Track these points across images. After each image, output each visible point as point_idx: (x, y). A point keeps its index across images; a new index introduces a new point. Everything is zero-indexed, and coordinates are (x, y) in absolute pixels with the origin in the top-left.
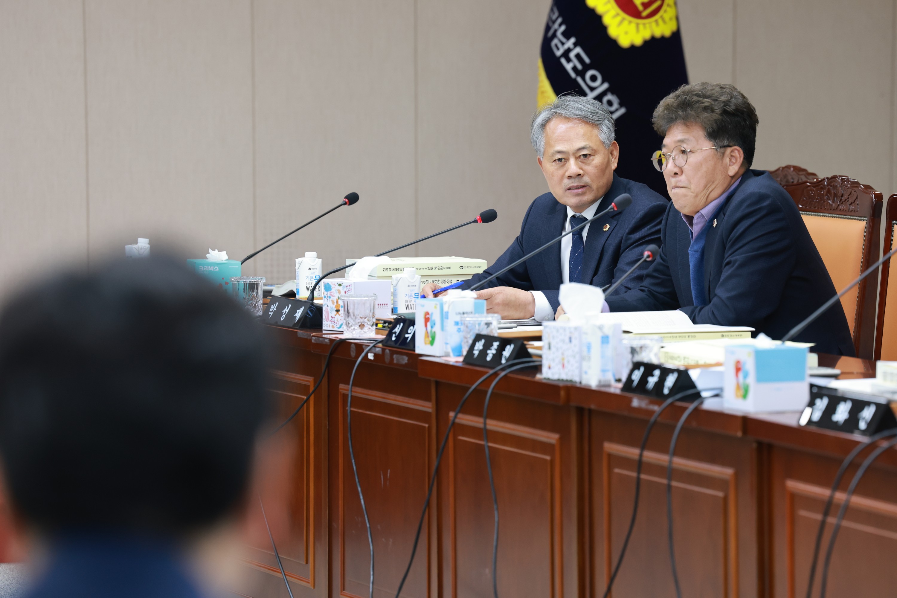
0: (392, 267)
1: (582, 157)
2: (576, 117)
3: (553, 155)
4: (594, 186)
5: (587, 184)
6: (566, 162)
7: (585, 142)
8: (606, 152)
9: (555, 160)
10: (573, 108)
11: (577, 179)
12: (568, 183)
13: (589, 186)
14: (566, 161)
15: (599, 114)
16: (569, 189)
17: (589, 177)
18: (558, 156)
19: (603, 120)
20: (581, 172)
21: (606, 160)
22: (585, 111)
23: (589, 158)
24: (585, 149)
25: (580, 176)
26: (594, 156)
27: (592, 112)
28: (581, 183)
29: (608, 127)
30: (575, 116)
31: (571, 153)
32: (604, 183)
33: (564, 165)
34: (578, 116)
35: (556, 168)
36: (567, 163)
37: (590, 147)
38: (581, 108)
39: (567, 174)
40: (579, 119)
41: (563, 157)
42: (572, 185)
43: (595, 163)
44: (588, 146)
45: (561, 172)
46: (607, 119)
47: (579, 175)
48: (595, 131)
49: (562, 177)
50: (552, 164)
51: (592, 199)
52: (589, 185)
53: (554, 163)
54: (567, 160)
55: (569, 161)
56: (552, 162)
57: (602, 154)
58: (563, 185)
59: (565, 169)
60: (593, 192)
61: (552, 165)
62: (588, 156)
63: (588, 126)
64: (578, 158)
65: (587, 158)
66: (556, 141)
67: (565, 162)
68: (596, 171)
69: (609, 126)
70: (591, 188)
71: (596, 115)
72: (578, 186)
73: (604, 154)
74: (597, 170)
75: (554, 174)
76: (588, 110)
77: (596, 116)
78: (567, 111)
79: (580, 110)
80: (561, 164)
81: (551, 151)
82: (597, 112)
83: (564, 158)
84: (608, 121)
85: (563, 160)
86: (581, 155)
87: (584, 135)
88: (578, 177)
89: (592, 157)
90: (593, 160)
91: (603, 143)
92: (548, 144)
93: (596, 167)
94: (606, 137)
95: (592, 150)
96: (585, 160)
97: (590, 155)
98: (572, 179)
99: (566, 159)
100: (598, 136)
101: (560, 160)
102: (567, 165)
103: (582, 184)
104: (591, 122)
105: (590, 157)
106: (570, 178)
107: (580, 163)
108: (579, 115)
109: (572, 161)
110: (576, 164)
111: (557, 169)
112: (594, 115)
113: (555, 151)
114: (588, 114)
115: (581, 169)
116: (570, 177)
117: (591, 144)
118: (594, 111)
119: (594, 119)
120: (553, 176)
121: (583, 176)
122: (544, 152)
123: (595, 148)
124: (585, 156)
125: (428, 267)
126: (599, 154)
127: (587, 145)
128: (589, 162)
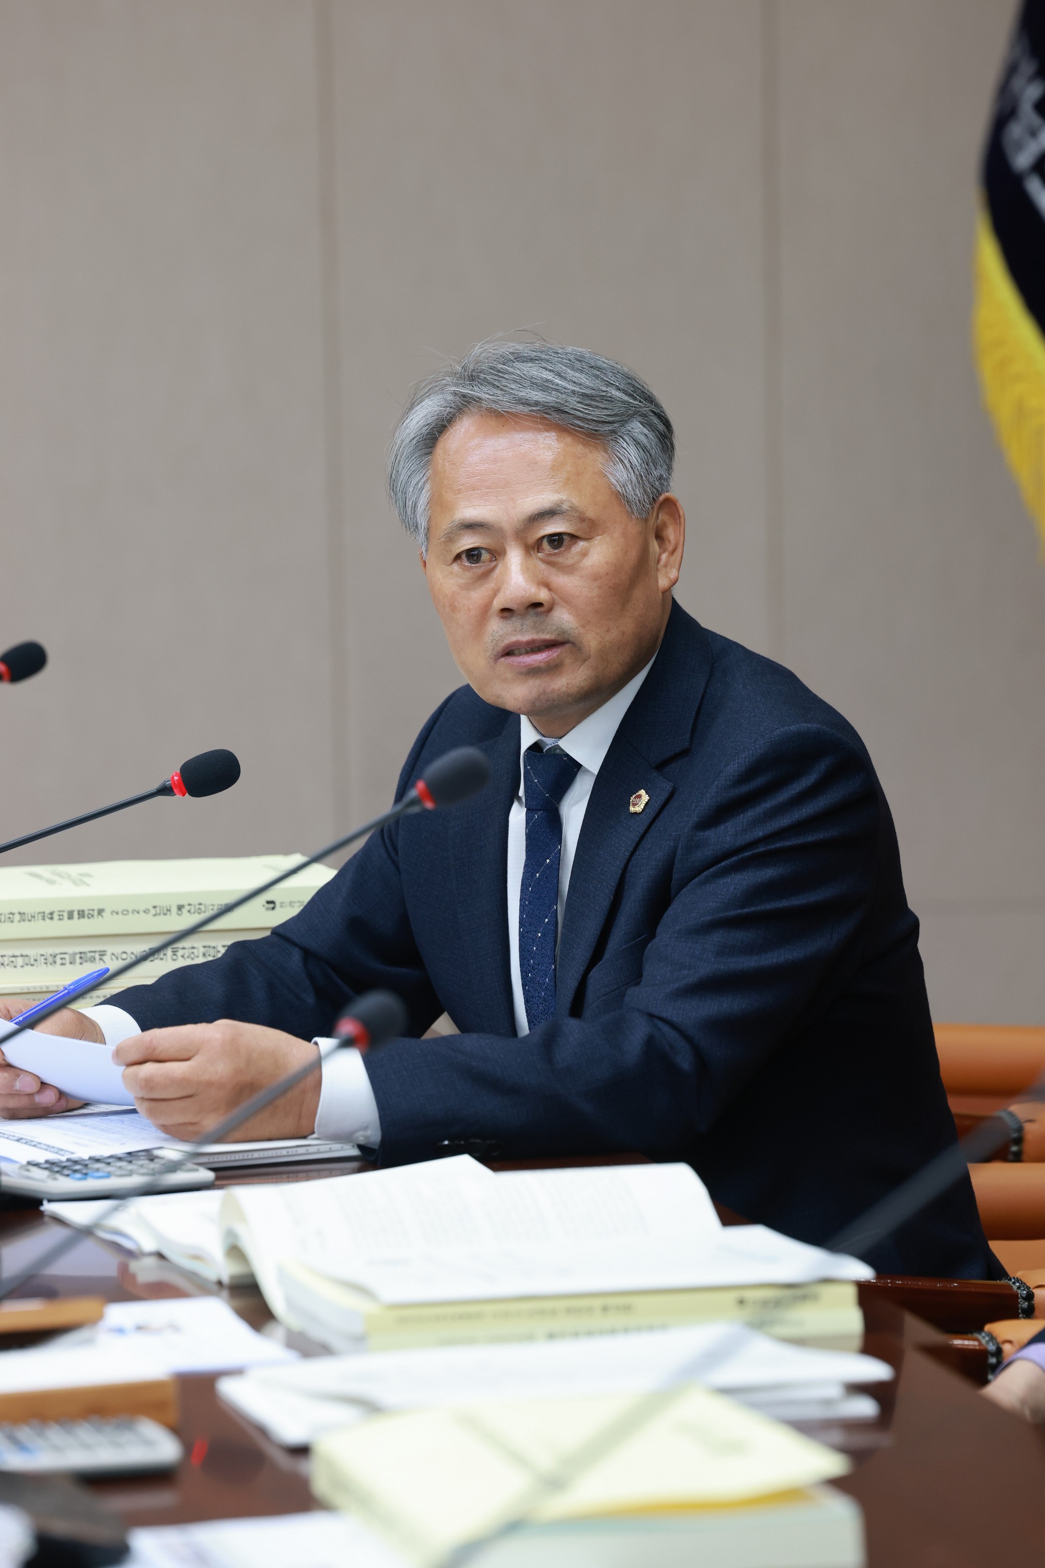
0: (28, 910)
1: (545, 544)
2: (526, 409)
3: (450, 538)
4: (592, 640)
5: (566, 636)
6: (494, 563)
7: (559, 493)
8: (634, 528)
9: (458, 557)
10: (520, 381)
11: (530, 621)
12: (501, 633)
13: (573, 643)
14: (496, 560)
15: (611, 400)
16: (509, 652)
17: (570, 614)
18: (468, 541)
19: (623, 423)
20: (543, 595)
21: (634, 554)
22: (557, 390)
23: (569, 548)
24: (557, 518)
25: (540, 610)
26: (588, 539)
27: (584, 395)
28: (543, 631)
29: (637, 443)
30: (521, 407)
31: (508, 528)
32: (624, 633)
33: (486, 574)
34: (529, 405)
35: (461, 581)
36: (500, 566)
37: (573, 508)
38: (547, 381)
39: (498, 603)
40: (536, 417)
41: (482, 545)
42: (514, 639)
43: (592, 566)
44: (565, 506)
45: (478, 595)
46: (640, 419)
47: (537, 605)
48: (596, 459)
49: (484, 613)
50: (449, 568)
51: (583, 688)
52: (571, 639)
53: (456, 567)
54: (497, 554)
55: (503, 560)
56: (451, 564)
57: (616, 535)
58: (487, 639)
59: (490, 585)
60: (586, 663)
61: (451, 573)
62: (566, 539)
63: (569, 440)
64: (533, 548)
65: (562, 549)
66: (460, 491)
67: (491, 561)
68: (596, 592)
69: (643, 439)
70: (580, 649)
71: (598, 404)
72: (533, 641)
73: (624, 534)
74: (600, 588)
75: (456, 604)
76: (571, 387)
77: (597, 407)
78: (499, 392)
79: (544, 386)
80: (479, 568)
81: (444, 524)
82: (604, 394)
83: (488, 550)
84: (641, 423)
85: (485, 556)
86: (543, 537)
87: (556, 467)
88: (532, 611)
89: (581, 544)
90: (584, 554)
91: (620, 498)
92: (438, 503)
93: (596, 577)
94: (634, 479)
95: (582, 519)
96: (555, 554)
97: (574, 538)
98: (514, 619)
99: (496, 551)
100: (605, 476)
101: (473, 555)
102: (497, 571)
103: (547, 637)
104: (580, 427)
105: (575, 543)
106: (506, 614)
107: (543, 566)
108: (537, 403)
109: (515, 558)
110: (525, 570)
111: (468, 587)
112: (593, 403)
113: (457, 523)
114: (569, 399)
115: (547, 586)
116: (506, 612)
117: (575, 501)
118: (592, 391)
119: (590, 417)
120: (454, 609)
121: (550, 610)
122: (428, 529)
123: (591, 513)
124: (556, 540)
125: (155, 907)
126: (605, 535)
127: (562, 502)
128: (570, 561)
